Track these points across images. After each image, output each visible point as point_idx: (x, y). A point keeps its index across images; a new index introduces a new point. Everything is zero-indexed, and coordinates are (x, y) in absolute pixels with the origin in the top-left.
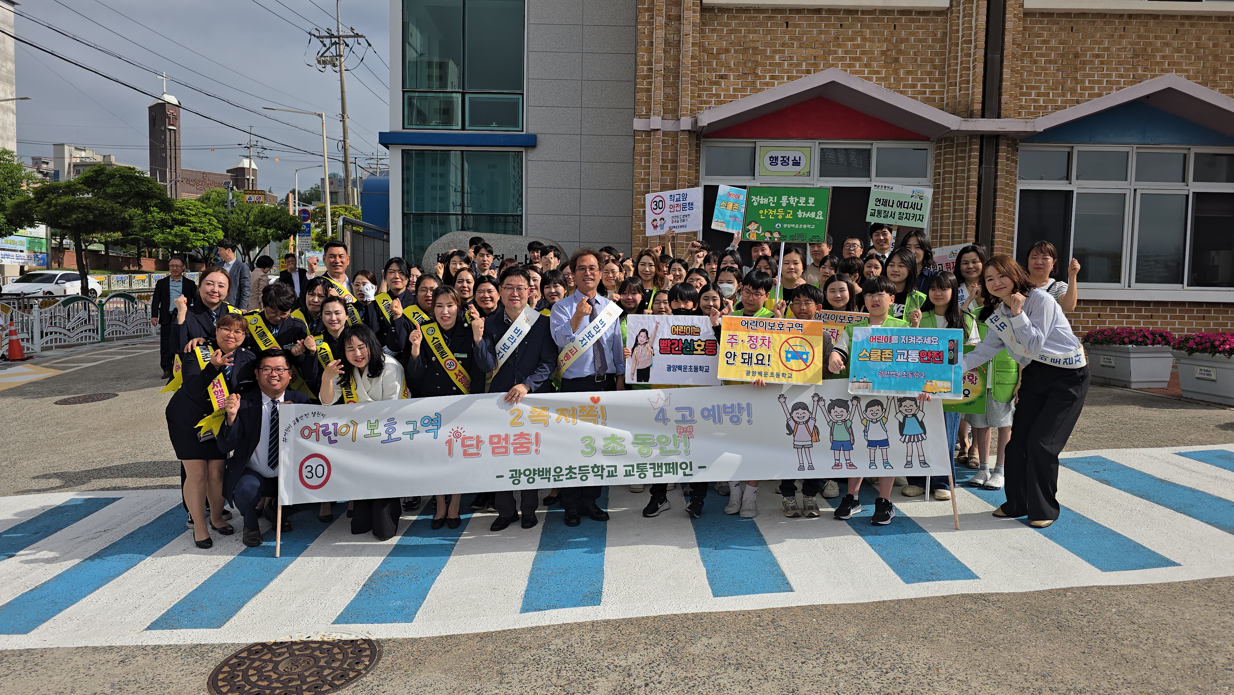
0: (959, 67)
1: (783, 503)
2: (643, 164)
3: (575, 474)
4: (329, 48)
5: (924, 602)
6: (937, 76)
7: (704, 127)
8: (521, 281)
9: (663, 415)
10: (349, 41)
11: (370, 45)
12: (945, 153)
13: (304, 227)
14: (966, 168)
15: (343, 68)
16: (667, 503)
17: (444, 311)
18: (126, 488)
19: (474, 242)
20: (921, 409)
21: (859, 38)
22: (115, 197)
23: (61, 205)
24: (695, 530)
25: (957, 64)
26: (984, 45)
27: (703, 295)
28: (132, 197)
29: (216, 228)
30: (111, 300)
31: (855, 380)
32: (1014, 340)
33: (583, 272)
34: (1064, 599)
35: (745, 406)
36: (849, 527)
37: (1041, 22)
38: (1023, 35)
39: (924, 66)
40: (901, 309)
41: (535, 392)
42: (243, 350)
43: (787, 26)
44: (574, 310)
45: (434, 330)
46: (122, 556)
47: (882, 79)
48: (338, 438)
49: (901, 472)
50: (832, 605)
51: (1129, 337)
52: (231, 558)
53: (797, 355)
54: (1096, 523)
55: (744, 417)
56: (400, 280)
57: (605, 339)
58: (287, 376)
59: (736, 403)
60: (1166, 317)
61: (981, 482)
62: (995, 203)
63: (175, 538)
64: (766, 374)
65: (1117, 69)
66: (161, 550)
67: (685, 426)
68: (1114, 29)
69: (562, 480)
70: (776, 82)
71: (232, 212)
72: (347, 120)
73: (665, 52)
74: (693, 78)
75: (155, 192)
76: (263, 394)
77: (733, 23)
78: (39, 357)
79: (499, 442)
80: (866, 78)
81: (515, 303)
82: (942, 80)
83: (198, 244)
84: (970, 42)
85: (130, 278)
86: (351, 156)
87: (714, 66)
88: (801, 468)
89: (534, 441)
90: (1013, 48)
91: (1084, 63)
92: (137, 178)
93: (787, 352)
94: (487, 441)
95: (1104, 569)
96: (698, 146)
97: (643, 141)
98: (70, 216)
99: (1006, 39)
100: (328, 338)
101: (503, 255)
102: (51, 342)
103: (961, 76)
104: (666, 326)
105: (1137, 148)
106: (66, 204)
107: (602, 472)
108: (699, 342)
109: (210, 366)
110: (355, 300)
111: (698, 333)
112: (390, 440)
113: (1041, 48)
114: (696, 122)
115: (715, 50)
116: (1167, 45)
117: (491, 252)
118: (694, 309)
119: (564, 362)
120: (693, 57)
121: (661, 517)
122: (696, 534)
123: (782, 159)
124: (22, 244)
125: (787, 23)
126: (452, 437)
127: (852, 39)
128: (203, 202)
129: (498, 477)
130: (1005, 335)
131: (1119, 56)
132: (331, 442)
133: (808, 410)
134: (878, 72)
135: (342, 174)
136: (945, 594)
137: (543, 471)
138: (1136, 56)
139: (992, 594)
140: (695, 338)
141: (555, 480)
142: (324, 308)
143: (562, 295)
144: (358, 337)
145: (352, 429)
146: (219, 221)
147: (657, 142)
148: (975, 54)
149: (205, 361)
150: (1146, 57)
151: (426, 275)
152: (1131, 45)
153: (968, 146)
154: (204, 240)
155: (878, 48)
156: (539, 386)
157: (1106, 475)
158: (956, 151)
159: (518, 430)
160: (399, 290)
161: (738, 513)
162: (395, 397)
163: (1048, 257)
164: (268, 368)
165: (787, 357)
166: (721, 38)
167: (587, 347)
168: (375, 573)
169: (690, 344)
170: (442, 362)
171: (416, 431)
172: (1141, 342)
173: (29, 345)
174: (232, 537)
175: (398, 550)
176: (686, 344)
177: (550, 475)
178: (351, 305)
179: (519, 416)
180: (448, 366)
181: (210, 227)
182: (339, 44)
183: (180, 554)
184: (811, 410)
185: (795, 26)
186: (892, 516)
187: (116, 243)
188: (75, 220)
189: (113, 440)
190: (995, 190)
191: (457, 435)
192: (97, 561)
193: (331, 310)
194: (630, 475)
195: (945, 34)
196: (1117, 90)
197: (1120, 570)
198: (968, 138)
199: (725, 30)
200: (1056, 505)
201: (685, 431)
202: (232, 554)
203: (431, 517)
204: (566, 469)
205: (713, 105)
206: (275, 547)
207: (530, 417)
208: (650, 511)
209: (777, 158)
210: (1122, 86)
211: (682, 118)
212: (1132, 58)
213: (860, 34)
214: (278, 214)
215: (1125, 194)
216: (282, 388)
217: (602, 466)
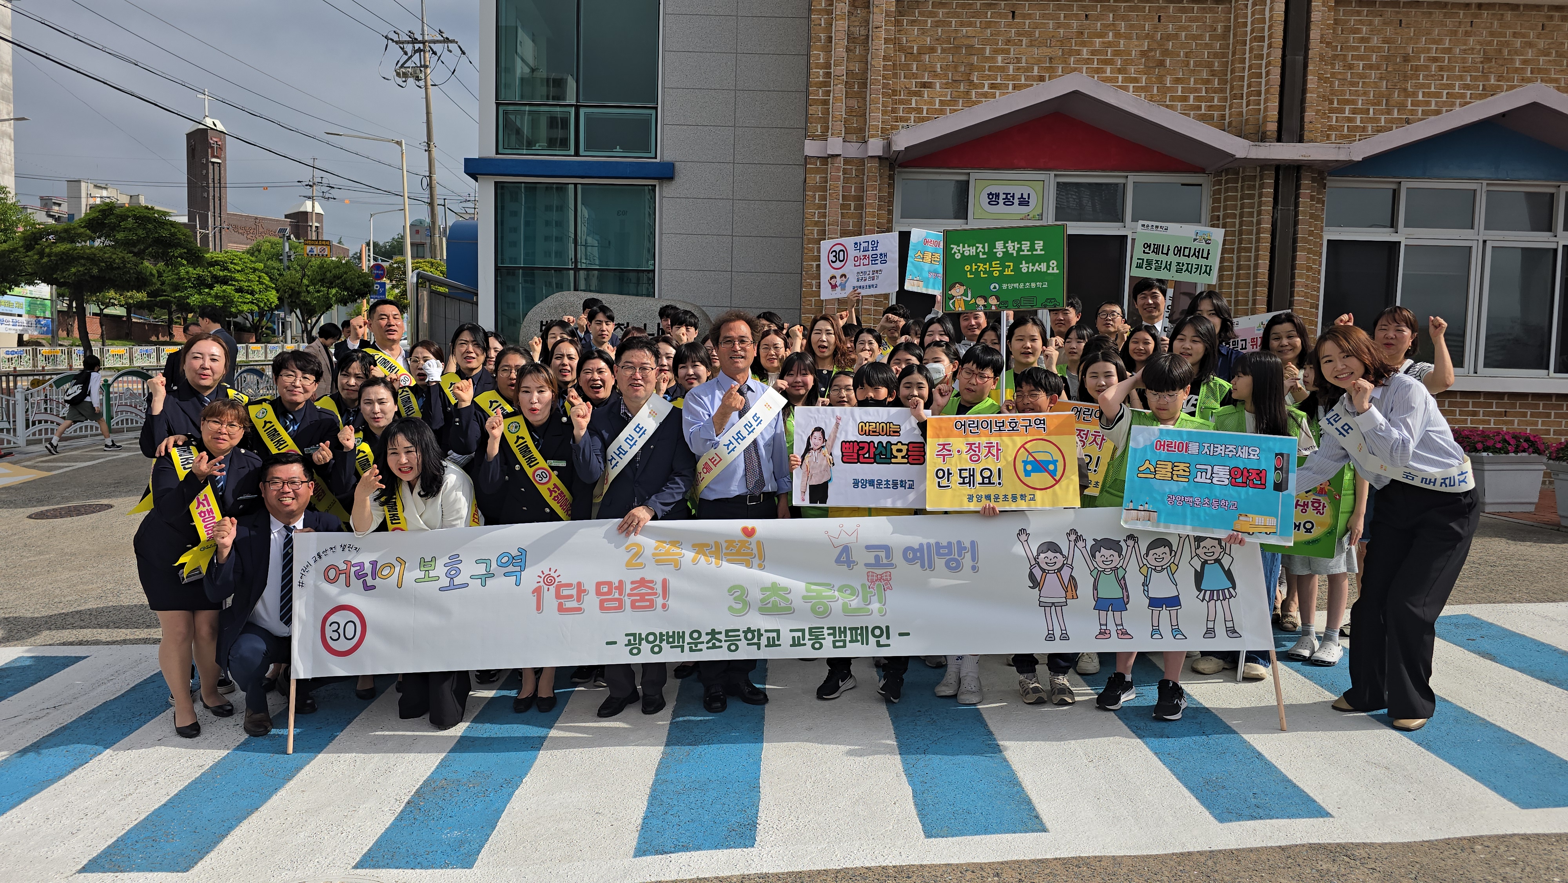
0: (1246, 74)
1: (1020, 682)
2: (817, 201)
3: (720, 641)
4: (411, 56)
5: (1253, 857)
6: (1216, 85)
7: (899, 152)
8: (645, 357)
9: (848, 556)
10: (437, 47)
11: (464, 53)
12: (1227, 190)
13: (376, 287)
14: (1255, 210)
15: (429, 83)
16: (852, 680)
17: (531, 398)
18: (97, 643)
19: (588, 304)
20: (1228, 551)
21: (1111, 34)
22: (127, 244)
23: (56, 255)
24: (893, 723)
25: (1244, 68)
26: (1282, 43)
27: (904, 381)
28: (150, 246)
29: (267, 288)
30: (120, 379)
31: (1131, 506)
32: (1365, 449)
33: (730, 345)
34: (1472, 856)
35: (967, 544)
36: (1120, 722)
37: (1359, 13)
38: (1334, 29)
39: (1199, 71)
40: (1192, 402)
41: (663, 519)
42: (243, 451)
43: (1013, 17)
44: (718, 403)
45: (518, 427)
46: (71, 747)
47: (1142, 89)
48: (378, 581)
49: (1196, 643)
50: (1109, 857)
51: (1482, 442)
52: (224, 753)
53: (1040, 466)
54: (1492, 724)
55: (967, 561)
56: (474, 355)
57: (761, 443)
58: (306, 491)
59: (954, 541)
60: (1524, 415)
61: (1306, 653)
62: (1294, 258)
63: (149, 720)
64: (997, 498)
65: (1461, 78)
66: (127, 739)
67: (879, 572)
68: (1457, 24)
69: (701, 650)
70: (998, 92)
71: (289, 268)
72: (434, 150)
73: (848, 50)
74: (885, 86)
75: (180, 239)
76: (272, 518)
77: (941, 11)
78: (21, 453)
79: (609, 592)
80: (1120, 87)
81: (637, 390)
82: (1223, 91)
83: (245, 308)
84: (1262, 39)
85: (158, 350)
86: (438, 197)
87: (914, 71)
88: (1050, 637)
89: (660, 591)
90: (1321, 47)
91: (1416, 69)
92: (155, 220)
93: (1025, 463)
94: (592, 589)
95: (1525, 804)
96: (891, 177)
97: (817, 171)
98: (68, 270)
99: (1312, 36)
100: (369, 437)
101: (628, 324)
102: (40, 434)
103: (1249, 86)
104: (851, 423)
105: (1488, 184)
106: (63, 253)
107: (759, 639)
108: (899, 446)
109: (191, 476)
110: (414, 383)
111: (897, 433)
112: (452, 587)
113: (1357, 49)
114: (889, 145)
115: (915, 48)
116: (1530, 45)
117: (611, 318)
118: (890, 399)
119: (703, 475)
120: (885, 58)
121: (844, 699)
122: (896, 728)
123: (1004, 196)
124: (19, 306)
125: (1013, 13)
126: (542, 584)
127: (1101, 35)
128: (252, 255)
129: (608, 643)
130: (1350, 443)
131: (1464, 60)
132: (367, 588)
133: (1061, 553)
134: (1136, 80)
135: (428, 220)
136: (1283, 843)
137: (673, 636)
138: (1487, 59)
139: (1357, 845)
140: (894, 439)
141: (691, 650)
142: (363, 395)
143: (704, 378)
144: (406, 435)
145: (397, 569)
146: (271, 279)
147: (836, 171)
148: (1269, 55)
149: (185, 468)
150: (1500, 62)
151: (510, 349)
152: (1481, 45)
153: (1258, 179)
154: (253, 303)
155: (1136, 47)
156: (668, 508)
157: (1486, 645)
158: (1242, 186)
159: (637, 575)
160: (473, 369)
161: (955, 696)
162: (461, 524)
163: (1404, 328)
164: (277, 480)
165: (1025, 470)
166: (923, 32)
167: (735, 454)
168: (426, 783)
169: (885, 448)
170: (529, 471)
171: (490, 575)
172: (1500, 449)
173: (11, 437)
174: (230, 721)
175: (464, 745)
176: (880, 449)
177: (683, 642)
178: (407, 389)
179: (638, 555)
180: (538, 479)
181: (260, 286)
182: (424, 52)
183: (153, 745)
184: (1065, 553)
185: (1025, 16)
186: (1183, 707)
187: (140, 306)
188: (75, 274)
189: (94, 571)
190: (1295, 241)
191: (549, 580)
192: (31, 755)
193: (373, 397)
194: (800, 645)
195: (1227, 29)
196: (1461, 105)
197: (1548, 806)
198: (1258, 169)
199: (929, 21)
200: (1429, 695)
201: (880, 578)
202: (226, 747)
203: (513, 693)
204: (707, 634)
205: (912, 124)
206: (286, 737)
207: (654, 555)
208: (826, 691)
209: (998, 195)
210: (1468, 100)
211: (871, 140)
212: (1482, 62)
213: (1112, 28)
214: (343, 270)
215: (1471, 247)
216: (299, 508)
217: (759, 630)
